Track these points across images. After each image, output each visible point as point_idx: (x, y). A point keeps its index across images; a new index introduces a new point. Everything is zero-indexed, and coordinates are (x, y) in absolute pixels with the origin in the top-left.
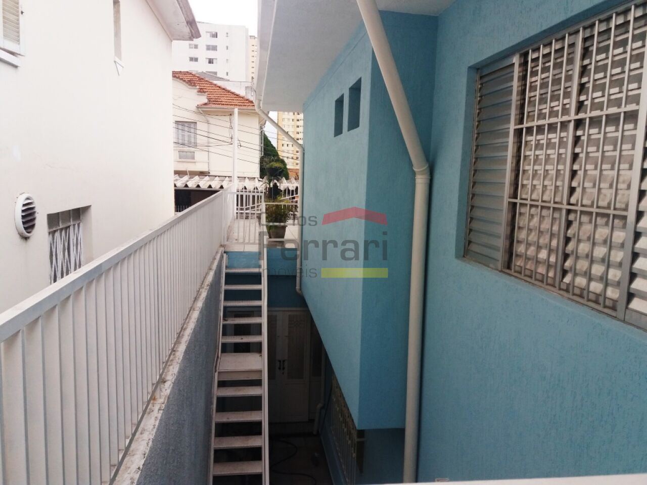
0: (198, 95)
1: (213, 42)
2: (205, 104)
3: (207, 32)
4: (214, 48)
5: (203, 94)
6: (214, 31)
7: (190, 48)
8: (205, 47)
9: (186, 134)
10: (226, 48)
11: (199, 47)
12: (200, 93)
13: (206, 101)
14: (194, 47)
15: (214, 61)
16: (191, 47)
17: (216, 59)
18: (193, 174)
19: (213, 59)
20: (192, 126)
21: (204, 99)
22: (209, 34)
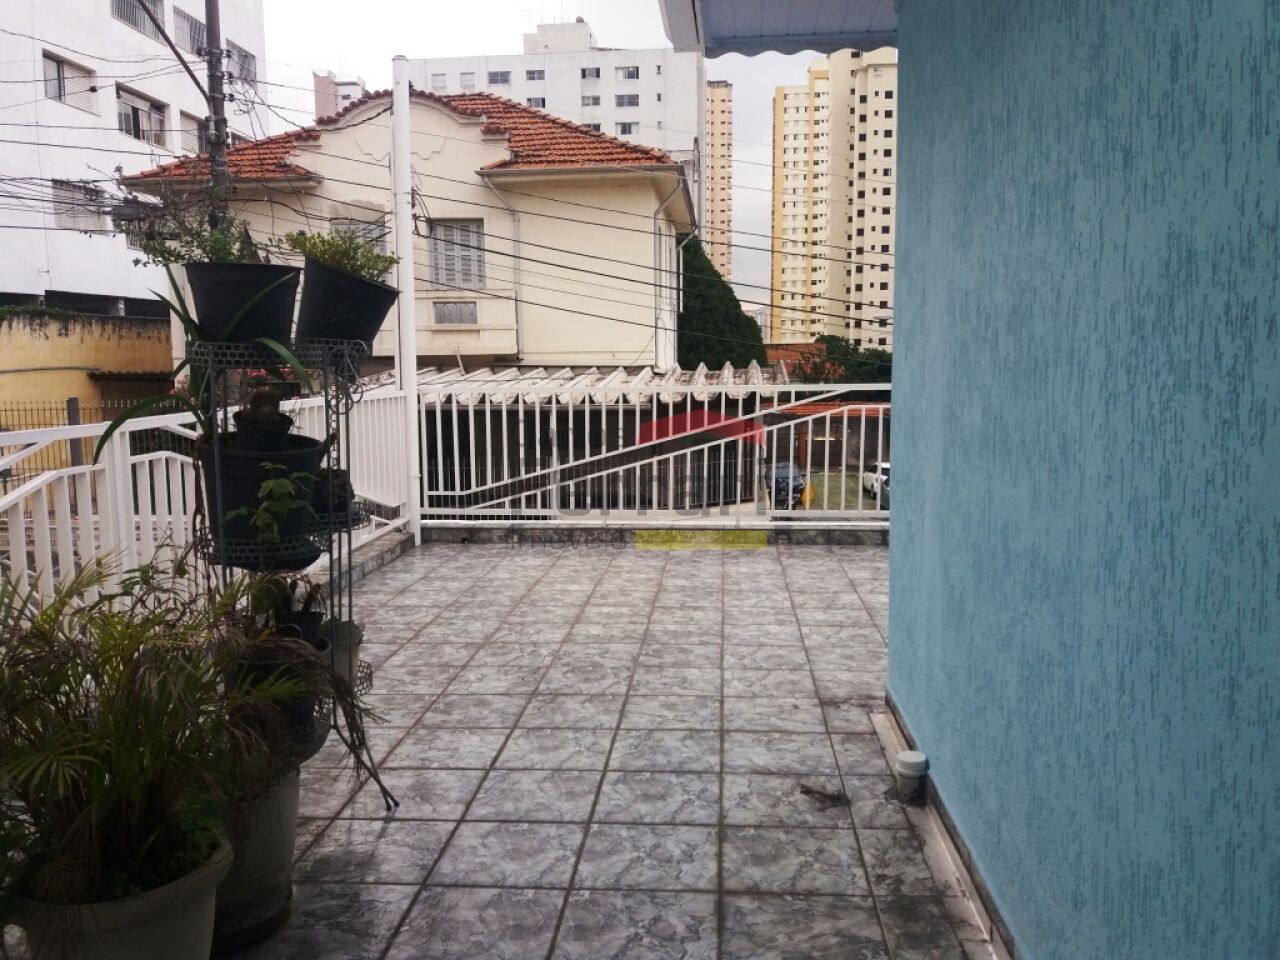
0: (484, 140)
1: (629, 88)
2: (504, 164)
3: (617, 69)
4: (632, 101)
5: (498, 137)
6: (630, 63)
7: (584, 105)
8: (614, 101)
9: (458, 251)
10: (656, 97)
11: (602, 100)
12: (489, 137)
13: (506, 156)
14: (591, 101)
15: (634, 128)
16: (587, 101)
17: (637, 123)
18: (471, 363)
19: (630, 125)
20: (473, 228)
21: (501, 153)
22: (621, 74)
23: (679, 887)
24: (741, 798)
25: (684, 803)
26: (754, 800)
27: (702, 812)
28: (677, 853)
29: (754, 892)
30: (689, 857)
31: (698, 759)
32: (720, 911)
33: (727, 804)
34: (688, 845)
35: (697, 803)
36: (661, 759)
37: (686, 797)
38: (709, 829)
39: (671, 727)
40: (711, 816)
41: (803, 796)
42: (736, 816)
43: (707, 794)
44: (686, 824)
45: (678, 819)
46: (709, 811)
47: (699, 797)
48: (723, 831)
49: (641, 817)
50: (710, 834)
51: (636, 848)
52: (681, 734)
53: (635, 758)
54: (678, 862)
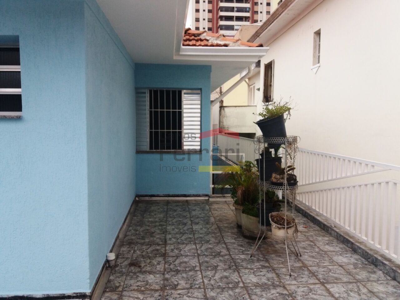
23: (174, 245)
24: (159, 264)
25: (175, 262)
26: (156, 263)
27: (170, 259)
28: (175, 250)
29: (159, 245)
30: (172, 250)
31: (172, 276)
32: (166, 241)
33: (163, 262)
34: (173, 252)
35: (171, 262)
36: (184, 275)
37: (174, 263)
38: (168, 255)
39: (184, 291)
40: (168, 259)
41: (141, 265)
42: (160, 259)
43: (169, 264)
44: (174, 257)
45: (176, 258)
46: (168, 260)
47: (171, 263)
48: (164, 255)
49: (185, 257)
50: (168, 254)
51: (185, 251)
52: (179, 287)
53: (193, 275)
54: (174, 249)
